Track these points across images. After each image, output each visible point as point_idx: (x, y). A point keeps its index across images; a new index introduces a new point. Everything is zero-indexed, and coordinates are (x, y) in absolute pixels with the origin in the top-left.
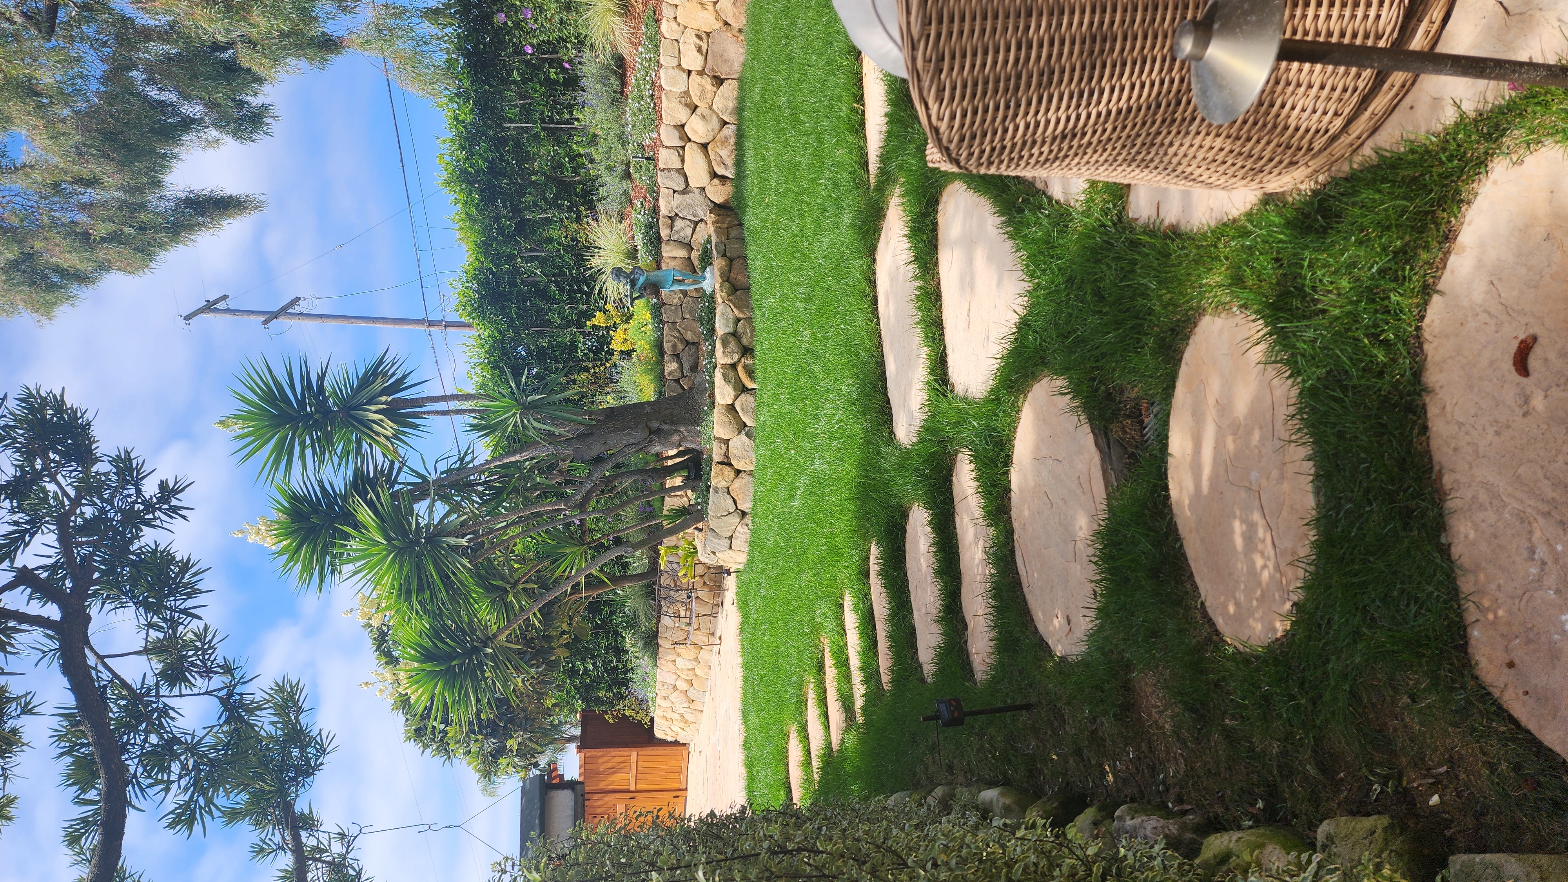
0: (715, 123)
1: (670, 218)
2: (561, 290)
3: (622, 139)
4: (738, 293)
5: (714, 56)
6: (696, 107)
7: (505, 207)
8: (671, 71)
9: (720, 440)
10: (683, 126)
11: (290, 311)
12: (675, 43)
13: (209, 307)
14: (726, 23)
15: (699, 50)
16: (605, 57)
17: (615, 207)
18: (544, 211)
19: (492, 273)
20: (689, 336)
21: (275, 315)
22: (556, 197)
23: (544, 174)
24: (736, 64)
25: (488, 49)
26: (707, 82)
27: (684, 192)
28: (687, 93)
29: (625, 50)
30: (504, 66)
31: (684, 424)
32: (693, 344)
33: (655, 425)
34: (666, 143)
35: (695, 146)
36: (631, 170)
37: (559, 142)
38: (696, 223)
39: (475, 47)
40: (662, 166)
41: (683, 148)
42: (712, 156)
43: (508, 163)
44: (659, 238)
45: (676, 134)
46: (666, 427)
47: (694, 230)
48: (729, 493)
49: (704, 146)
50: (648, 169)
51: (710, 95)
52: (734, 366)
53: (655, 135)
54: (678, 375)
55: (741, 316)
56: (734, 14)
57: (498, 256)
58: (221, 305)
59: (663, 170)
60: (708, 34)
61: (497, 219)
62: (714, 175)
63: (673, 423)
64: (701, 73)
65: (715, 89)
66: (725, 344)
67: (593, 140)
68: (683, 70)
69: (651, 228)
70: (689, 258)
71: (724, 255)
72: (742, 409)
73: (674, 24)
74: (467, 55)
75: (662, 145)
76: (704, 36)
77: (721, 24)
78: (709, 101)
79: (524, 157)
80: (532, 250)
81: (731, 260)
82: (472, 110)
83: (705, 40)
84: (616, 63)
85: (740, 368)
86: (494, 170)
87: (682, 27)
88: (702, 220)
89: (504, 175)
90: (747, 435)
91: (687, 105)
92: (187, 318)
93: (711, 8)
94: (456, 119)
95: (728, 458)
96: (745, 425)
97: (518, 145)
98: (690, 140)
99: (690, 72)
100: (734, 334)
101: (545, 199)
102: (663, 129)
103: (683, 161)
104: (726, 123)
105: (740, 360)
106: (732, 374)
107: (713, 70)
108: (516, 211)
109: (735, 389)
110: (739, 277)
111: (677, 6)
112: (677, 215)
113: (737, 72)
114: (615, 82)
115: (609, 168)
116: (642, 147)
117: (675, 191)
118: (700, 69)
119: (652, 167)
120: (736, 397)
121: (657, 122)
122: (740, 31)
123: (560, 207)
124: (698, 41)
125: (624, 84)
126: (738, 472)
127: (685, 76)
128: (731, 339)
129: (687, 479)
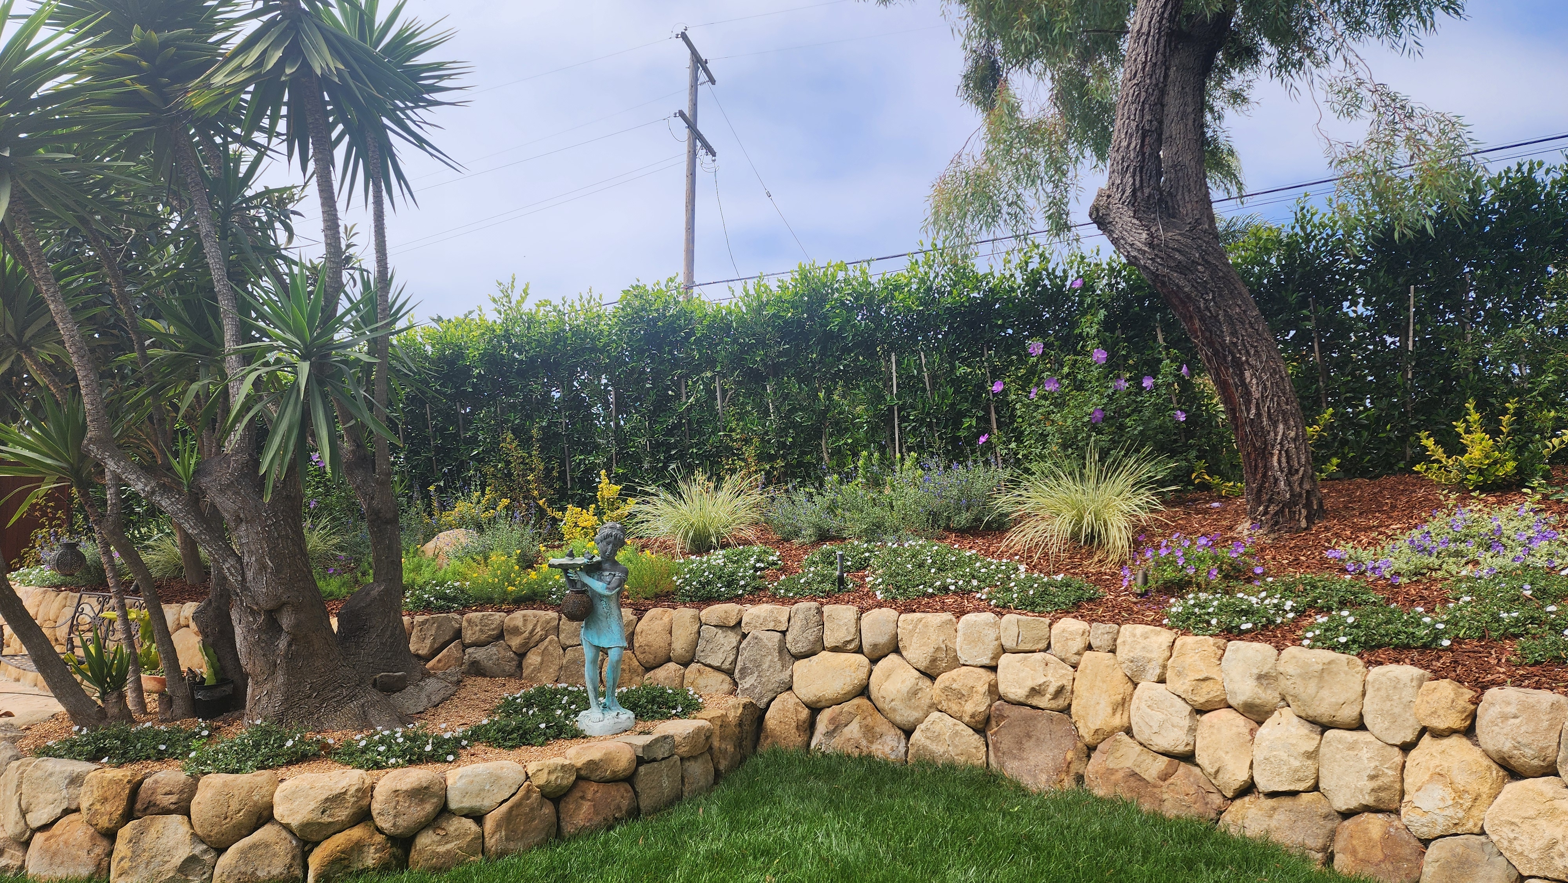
0: (906, 715)
1: (739, 623)
2: (670, 432)
3: (875, 531)
4: (548, 810)
5: (1026, 719)
6: (933, 678)
7: (780, 354)
8: (992, 634)
9: (191, 789)
10: (897, 650)
11: (699, 144)
12: (1043, 645)
13: (698, 62)
14: (1091, 749)
15: (1035, 691)
16: (1004, 502)
17: (777, 514)
18: (777, 408)
19: (689, 335)
20: (533, 659)
21: (692, 125)
22: (795, 426)
23: (828, 409)
24: (1016, 764)
25: (996, 330)
26: (977, 704)
27: (782, 649)
28: (955, 663)
29: (1017, 539)
30: (974, 354)
31: (288, 684)
32: (520, 666)
33: (286, 621)
34: (867, 618)
35: (862, 674)
36: (826, 547)
37: (874, 429)
38: (730, 673)
39: (999, 314)
40: (826, 609)
41: (859, 650)
42: (847, 707)
43: (839, 359)
44: (709, 600)
45: (883, 639)
46: (282, 644)
47: (718, 669)
48: (67, 812)
49: (864, 691)
50: (824, 578)
51: (954, 707)
52: (363, 816)
53: (880, 596)
54: (469, 636)
55: (489, 823)
56: (1112, 771)
57: (712, 345)
58: (702, 76)
59: (820, 612)
60: (1066, 710)
61: (762, 342)
62: (815, 709)
63: (291, 658)
64: (993, 690)
65: (967, 719)
66: (419, 793)
67: (875, 483)
68: (996, 657)
69: (729, 585)
70: (669, 660)
71: (640, 761)
72: (254, 846)
73: (1078, 644)
74: (986, 303)
75: (862, 610)
76: (1061, 703)
77: (1088, 739)
78: (944, 705)
79: (850, 378)
80: (724, 392)
81: (629, 779)
82: (910, 310)
83: (1054, 704)
84: (994, 520)
85: (356, 833)
86: (828, 339)
87: (1074, 659)
88: (736, 684)
89: (823, 354)
90: (192, 861)
91: (934, 660)
92: (684, 36)
93: (1118, 721)
94: (898, 287)
95: (145, 811)
96: (220, 851)
97: (869, 373)
98: (874, 661)
99: (994, 669)
100: (444, 811)
101: (793, 410)
102: (888, 614)
103: (835, 649)
104: (908, 733)
105: (380, 831)
106: (342, 814)
107: (1002, 717)
108: (776, 370)
109: (306, 826)
110: (586, 806)
111: (1113, 651)
112: (744, 636)
113: (1002, 765)
114: (964, 518)
115: (831, 509)
116: (863, 565)
117: (784, 633)
118: (1002, 689)
119: (827, 587)
120: (286, 827)
121: (900, 599)
122: (1080, 779)
123: (782, 432)
124: (1052, 689)
125: (963, 532)
126: (110, 835)
127: (986, 661)
128: (429, 807)
129: (196, 682)
